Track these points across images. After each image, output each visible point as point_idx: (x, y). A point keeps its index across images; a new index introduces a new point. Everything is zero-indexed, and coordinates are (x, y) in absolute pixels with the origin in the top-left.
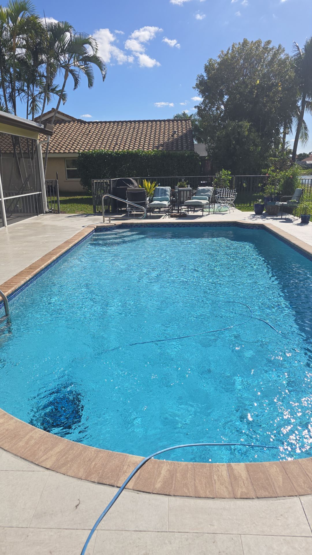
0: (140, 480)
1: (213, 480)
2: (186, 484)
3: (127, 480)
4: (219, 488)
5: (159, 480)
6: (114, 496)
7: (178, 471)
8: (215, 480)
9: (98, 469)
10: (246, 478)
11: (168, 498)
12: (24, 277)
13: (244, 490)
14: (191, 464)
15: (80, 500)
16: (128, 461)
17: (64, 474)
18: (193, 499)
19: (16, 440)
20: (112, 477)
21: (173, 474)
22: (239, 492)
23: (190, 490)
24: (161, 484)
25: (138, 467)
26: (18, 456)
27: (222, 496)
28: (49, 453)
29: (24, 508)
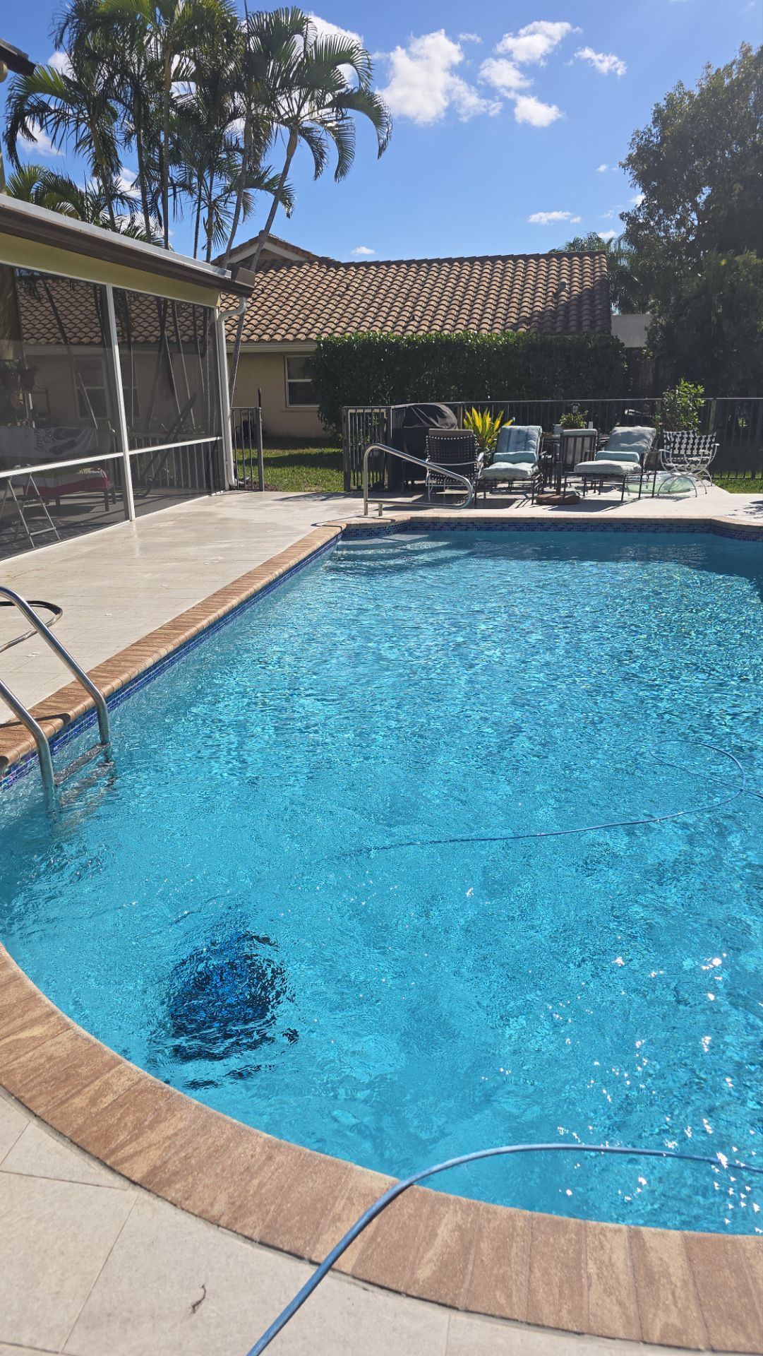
0: (374, 1249)
1: (584, 1276)
2: (503, 1277)
3: (338, 1245)
4: (600, 1302)
5: (429, 1255)
6: (299, 1290)
7: (485, 1234)
8: (589, 1277)
9: (266, 1199)
10: (684, 1280)
11: (447, 1316)
12: (154, 649)
13: (674, 1319)
14: (525, 1217)
15: (207, 1288)
16: (350, 1187)
17: (175, 1205)
18: (520, 1328)
19: (67, 1089)
20: (299, 1229)
21: (470, 1242)
22: (658, 1326)
23: (515, 1299)
24: (434, 1268)
25: (374, 1209)
26: (65, 1136)
27: (607, 1332)
28: (145, 1135)
29: (57, 1293)
